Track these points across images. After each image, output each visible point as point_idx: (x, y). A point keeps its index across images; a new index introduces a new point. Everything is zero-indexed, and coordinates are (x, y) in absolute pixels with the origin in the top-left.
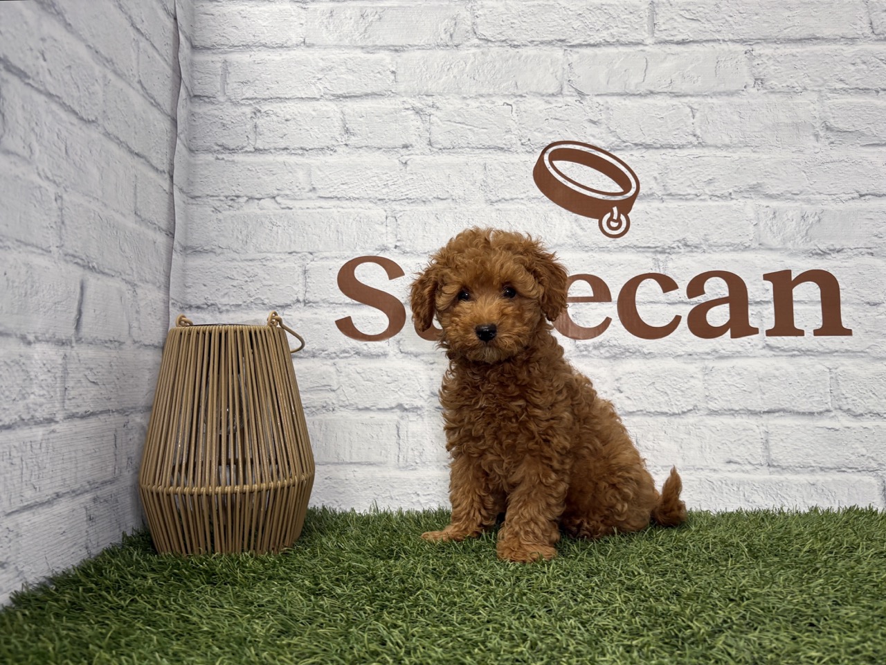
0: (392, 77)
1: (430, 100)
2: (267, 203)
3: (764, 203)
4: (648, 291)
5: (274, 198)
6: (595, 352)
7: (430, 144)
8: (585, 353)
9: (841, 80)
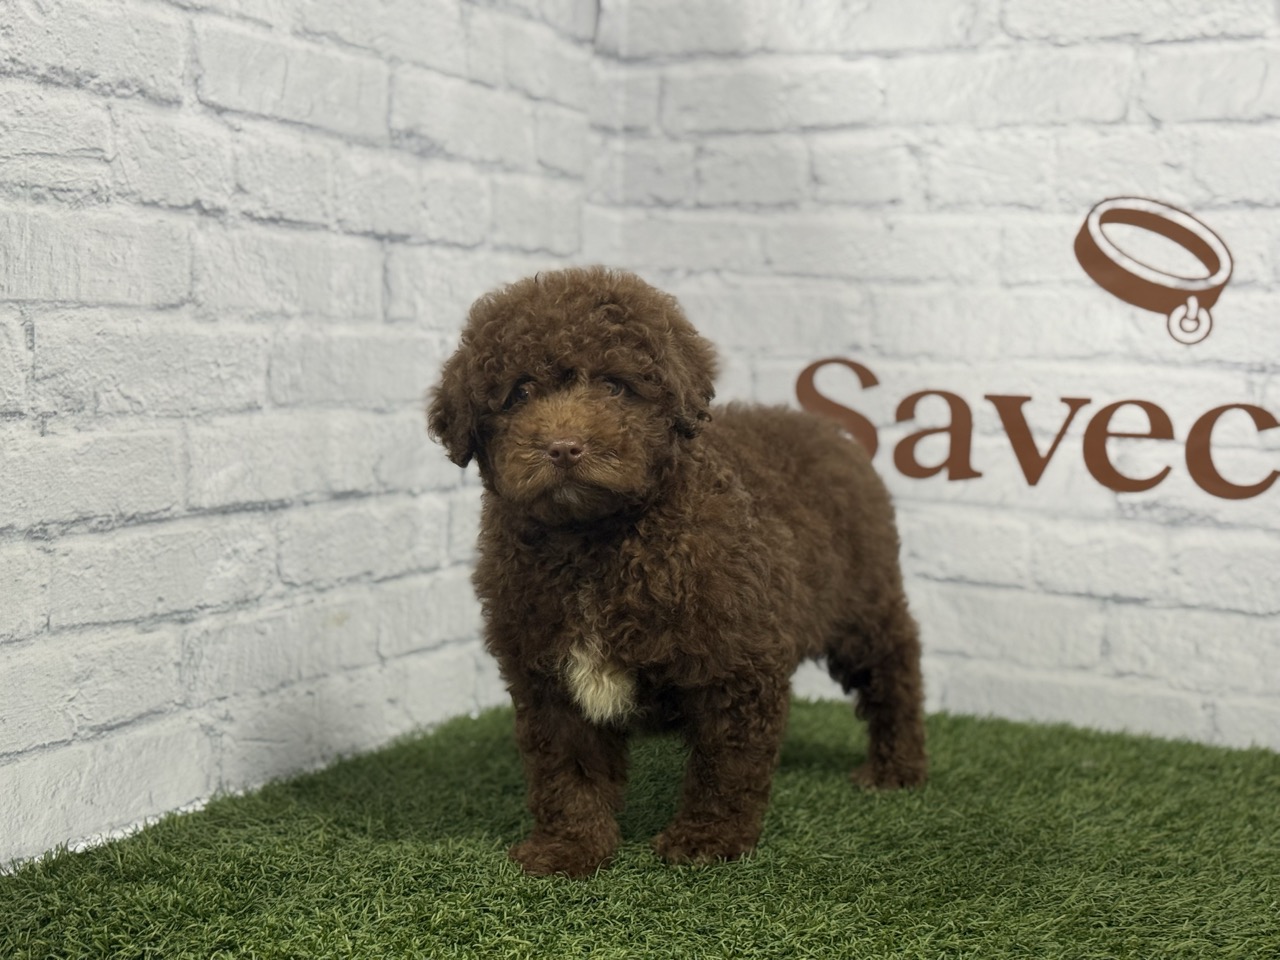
0: (879, 98)
1: (930, 133)
2: (709, 279)
4: (1232, 431)
6: (1145, 514)
7: (928, 197)
8: (1130, 514)
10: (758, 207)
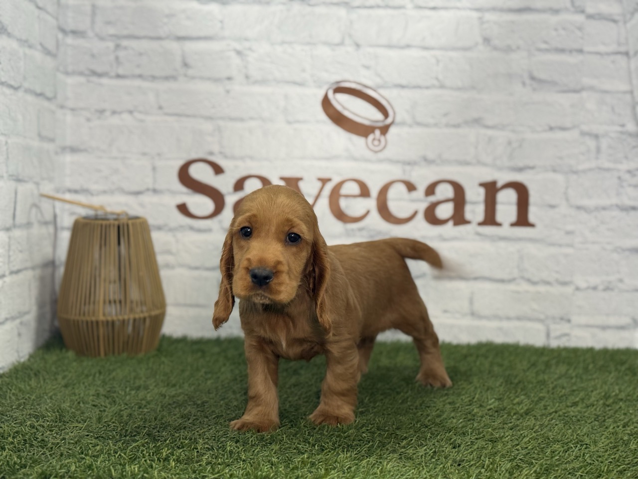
0: (219, 25)
1: (247, 44)
2: (125, 116)
3: (483, 131)
4: (397, 193)
5: (131, 112)
6: (358, 233)
7: (247, 77)
8: (351, 233)
9: (546, 42)
10: (154, 78)
